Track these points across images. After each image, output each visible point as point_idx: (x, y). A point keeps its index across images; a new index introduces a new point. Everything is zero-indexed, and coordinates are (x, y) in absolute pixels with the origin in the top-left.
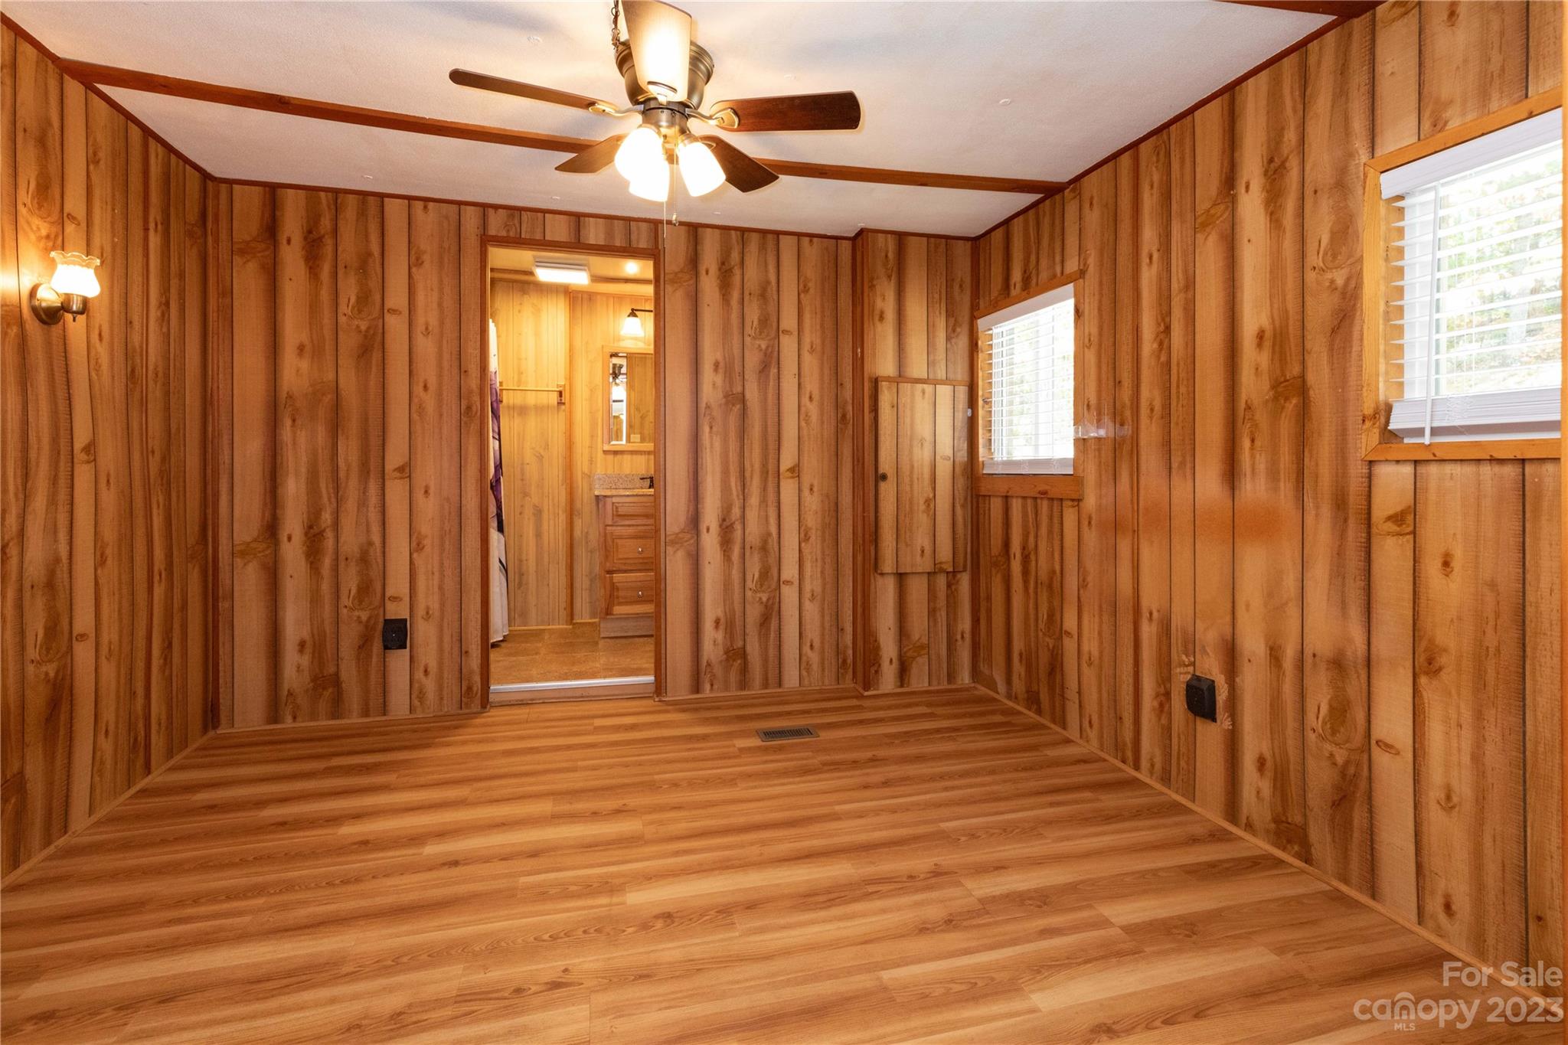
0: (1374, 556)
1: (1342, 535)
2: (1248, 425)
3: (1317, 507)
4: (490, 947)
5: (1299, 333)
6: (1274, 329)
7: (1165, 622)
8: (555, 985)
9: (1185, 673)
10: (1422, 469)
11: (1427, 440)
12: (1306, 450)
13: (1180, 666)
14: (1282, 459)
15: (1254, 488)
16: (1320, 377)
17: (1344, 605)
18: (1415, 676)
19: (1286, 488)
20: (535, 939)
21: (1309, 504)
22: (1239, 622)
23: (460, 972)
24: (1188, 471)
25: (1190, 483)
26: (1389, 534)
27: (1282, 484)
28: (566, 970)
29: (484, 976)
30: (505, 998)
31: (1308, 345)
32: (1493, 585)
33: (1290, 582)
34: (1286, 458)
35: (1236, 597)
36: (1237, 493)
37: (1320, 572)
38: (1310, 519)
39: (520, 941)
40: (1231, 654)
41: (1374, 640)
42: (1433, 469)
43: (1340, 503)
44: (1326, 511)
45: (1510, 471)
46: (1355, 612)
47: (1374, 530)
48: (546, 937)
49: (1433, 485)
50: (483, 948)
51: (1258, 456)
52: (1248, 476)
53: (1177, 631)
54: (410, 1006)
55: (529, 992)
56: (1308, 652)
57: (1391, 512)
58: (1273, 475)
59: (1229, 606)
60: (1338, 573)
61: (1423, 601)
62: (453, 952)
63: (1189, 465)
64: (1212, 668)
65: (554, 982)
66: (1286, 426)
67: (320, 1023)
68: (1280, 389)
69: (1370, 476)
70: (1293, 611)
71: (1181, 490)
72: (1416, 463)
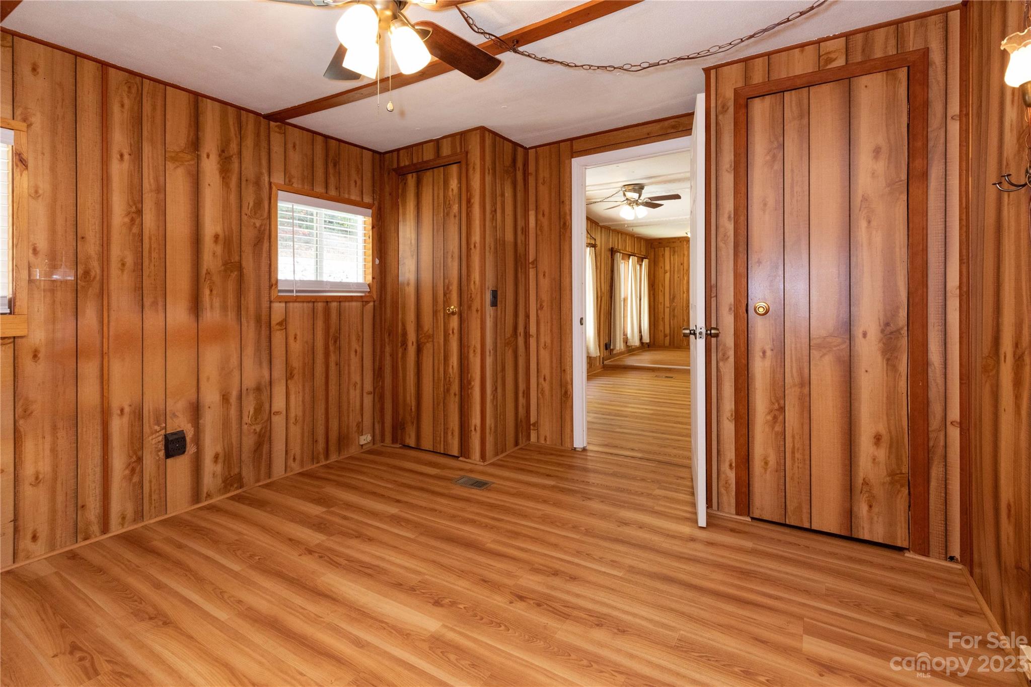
0: (272, 339)
1: (259, 334)
2: (208, 282)
3: (248, 322)
4: (535, 640)
5: (239, 242)
6: (225, 236)
7: (137, 411)
8: (521, 598)
9: (159, 436)
10: (288, 304)
11: (295, 294)
12: (242, 297)
13: (152, 434)
14: (229, 301)
15: (212, 315)
16: (248, 264)
17: (261, 364)
18: (287, 381)
19: (231, 315)
20: (509, 630)
21: (244, 320)
22: (202, 389)
23: (559, 632)
24: (160, 308)
25: (162, 315)
26: (277, 330)
27: (229, 313)
28: (511, 603)
29: (549, 623)
30: (547, 604)
31: (243, 249)
32: (307, 342)
33: (234, 361)
34: (231, 300)
35: (200, 376)
36: (200, 319)
37: (249, 350)
38: (244, 328)
39: (517, 634)
40: (196, 411)
41: (272, 373)
42: (291, 304)
43: (258, 320)
44: (252, 324)
45: (311, 305)
46: (265, 365)
47: (272, 329)
48: (503, 628)
49: (291, 309)
50: (538, 641)
51: (214, 299)
52: (208, 309)
53: (149, 413)
54: (591, 627)
55: (535, 601)
56: (244, 388)
57: (278, 321)
58: (224, 308)
59: (195, 383)
60: (258, 349)
61: (289, 353)
62: (556, 649)
63: (161, 304)
64: (181, 423)
65: (521, 600)
66: (231, 285)
67: (638, 645)
68: (228, 266)
69: (270, 308)
70: (236, 373)
71: (153, 321)
72: (286, 302)
